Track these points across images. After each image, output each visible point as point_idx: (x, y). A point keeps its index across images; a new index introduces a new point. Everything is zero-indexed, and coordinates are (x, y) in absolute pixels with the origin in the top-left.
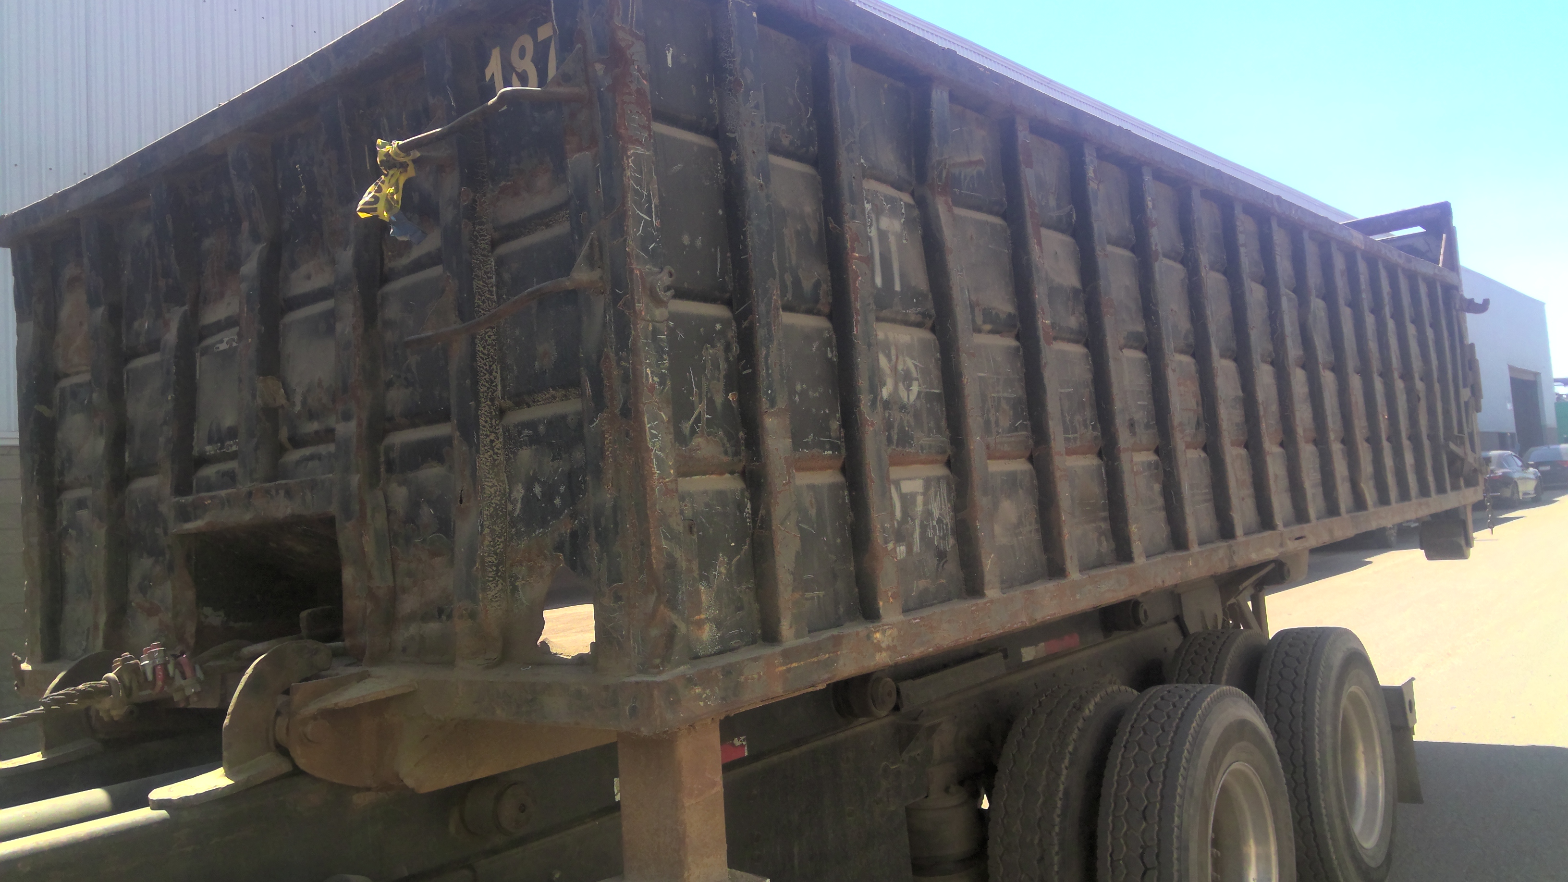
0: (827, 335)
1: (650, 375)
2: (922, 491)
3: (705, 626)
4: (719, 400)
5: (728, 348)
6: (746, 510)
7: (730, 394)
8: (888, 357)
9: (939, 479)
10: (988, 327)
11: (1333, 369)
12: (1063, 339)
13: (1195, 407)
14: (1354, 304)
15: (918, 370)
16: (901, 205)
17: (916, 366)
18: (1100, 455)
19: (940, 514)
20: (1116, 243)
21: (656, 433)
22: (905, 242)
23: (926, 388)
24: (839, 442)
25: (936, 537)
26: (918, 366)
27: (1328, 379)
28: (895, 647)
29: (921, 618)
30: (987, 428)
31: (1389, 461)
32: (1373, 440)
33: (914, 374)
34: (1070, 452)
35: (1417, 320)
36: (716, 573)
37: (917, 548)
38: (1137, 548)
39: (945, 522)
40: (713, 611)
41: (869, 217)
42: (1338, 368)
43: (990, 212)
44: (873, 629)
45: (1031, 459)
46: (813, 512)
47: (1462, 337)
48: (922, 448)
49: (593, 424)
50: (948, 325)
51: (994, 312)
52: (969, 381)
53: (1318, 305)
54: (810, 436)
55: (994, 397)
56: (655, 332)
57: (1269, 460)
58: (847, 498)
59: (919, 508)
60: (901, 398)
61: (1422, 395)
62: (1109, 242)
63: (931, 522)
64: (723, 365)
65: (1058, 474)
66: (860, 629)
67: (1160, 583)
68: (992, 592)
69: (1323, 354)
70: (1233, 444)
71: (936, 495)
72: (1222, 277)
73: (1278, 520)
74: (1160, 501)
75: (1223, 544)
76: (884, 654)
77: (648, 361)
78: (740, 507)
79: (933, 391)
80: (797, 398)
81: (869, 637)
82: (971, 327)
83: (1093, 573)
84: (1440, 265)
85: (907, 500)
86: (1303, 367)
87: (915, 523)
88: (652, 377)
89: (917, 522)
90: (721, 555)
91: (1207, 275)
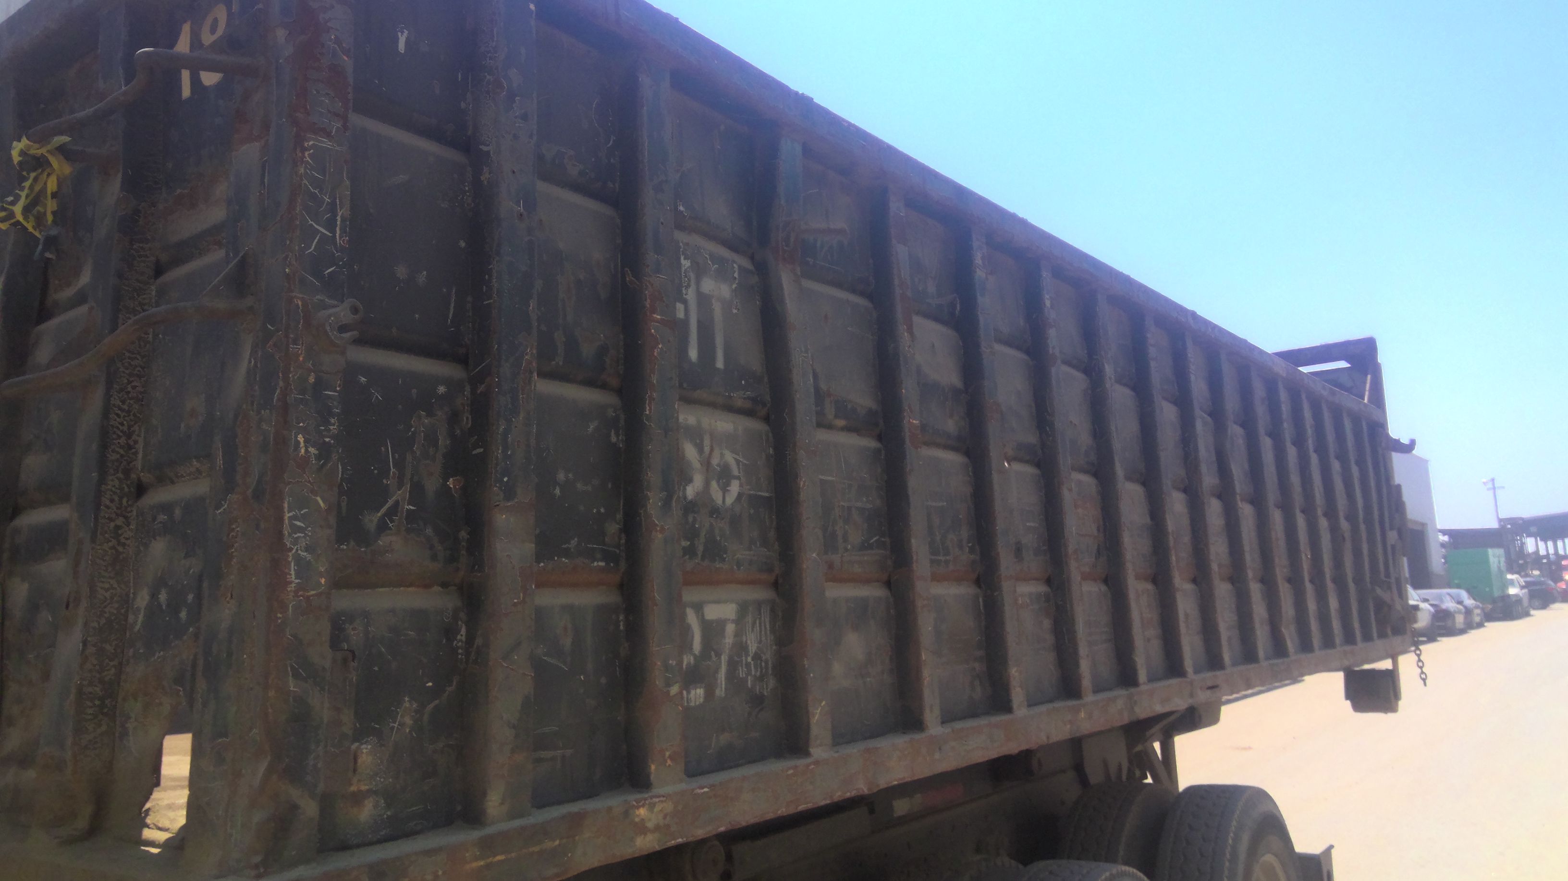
0: (612, 413)
1: (302, 444)
2: (734, 618)
3: (366, 802)
4: (431, 485)
5: (454, 417)
6: (459, 637)
7: (451, 479)
8: (700, 449)
9: (759, 604)
10: (841, 423)
11: (1252, 502)
12: (938, 445)
13: (1096, 533)
14: (1276, 435)
15: (741, 467)
16: (734, 267)
17: (738, 462)
18: (978, 582)
19: (758, 647)
20: (1008, 343)
21: (302, 525)
22: (735, 311)
23: (750, 490)
24: (618, 551)
25: (749, 677)
26: (741, 461)
27: (1246, 511)
28: (668, 826)
29: (711, 787)
30: (830, 544)
31: (1312, 605)
32: (1295, 580)
33: (735, 472)
34: (936, 578)
35: (1342, 457)
36: (396, 725)
37: (720, 692)
38: (1018, 696)
39: (764, 658)
40: (382, 780)
41: (686, 276)
42: (1257, 501)
43: (853, 291)
44: (634, 803)
45: (888, 584)
46: (567, 642)
47: (1389, 477)
48: (739, 564)
49: (220, 509)
50: (785, 415)
51: (849, 406)
52: (806, 484)
53: (1236, 431)
54: (573, 541)
55: (843, 506)
56: (320, 385)
57: (1179, 597)
58: (621, 624)
59: (729, 640)
60: (713, 500)
61: (1347, 535)
62: (1000, 341)
63: (744, 658)
64: (443, 441)
65: (919, 603)
66: (614, 802)
67: (1045, 738)
68: (818, 752)
69: (1240, 483)
70: (1137, 577)
71: (754, 623)
72: (1132, 393)
73: (1188, 664)
74: (1050, 639)
75: (1122, 692)
76: (650, 837)
77: (301, 424)
78: (449, 632)
79: (760, 493)
80: (557, 491)
81: (626, 814)
82: (814, 419)
83: (958, 725)
84: (1366, 401)
85: (712, 630)
86: (1219, 497)
87: (720, 658)
88: (306, 447)
89: (724, 658)
90: (407, 699)
91: (1111, 387)
